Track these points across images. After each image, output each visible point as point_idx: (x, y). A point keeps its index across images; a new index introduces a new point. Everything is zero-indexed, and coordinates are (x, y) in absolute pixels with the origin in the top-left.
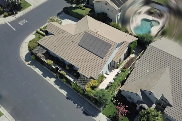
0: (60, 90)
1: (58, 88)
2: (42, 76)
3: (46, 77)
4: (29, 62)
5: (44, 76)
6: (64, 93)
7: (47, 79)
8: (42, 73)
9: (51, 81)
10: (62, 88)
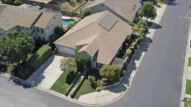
0: (143, 56)
1: (141, 58)
2: (136, 70)
3: (136, 67)
4: (126, 86)
5: (136, 69)
6: (143, 54)
7: (137, 66)
8: (134, 71)
9: (138, 63)
10: (141, 55)
